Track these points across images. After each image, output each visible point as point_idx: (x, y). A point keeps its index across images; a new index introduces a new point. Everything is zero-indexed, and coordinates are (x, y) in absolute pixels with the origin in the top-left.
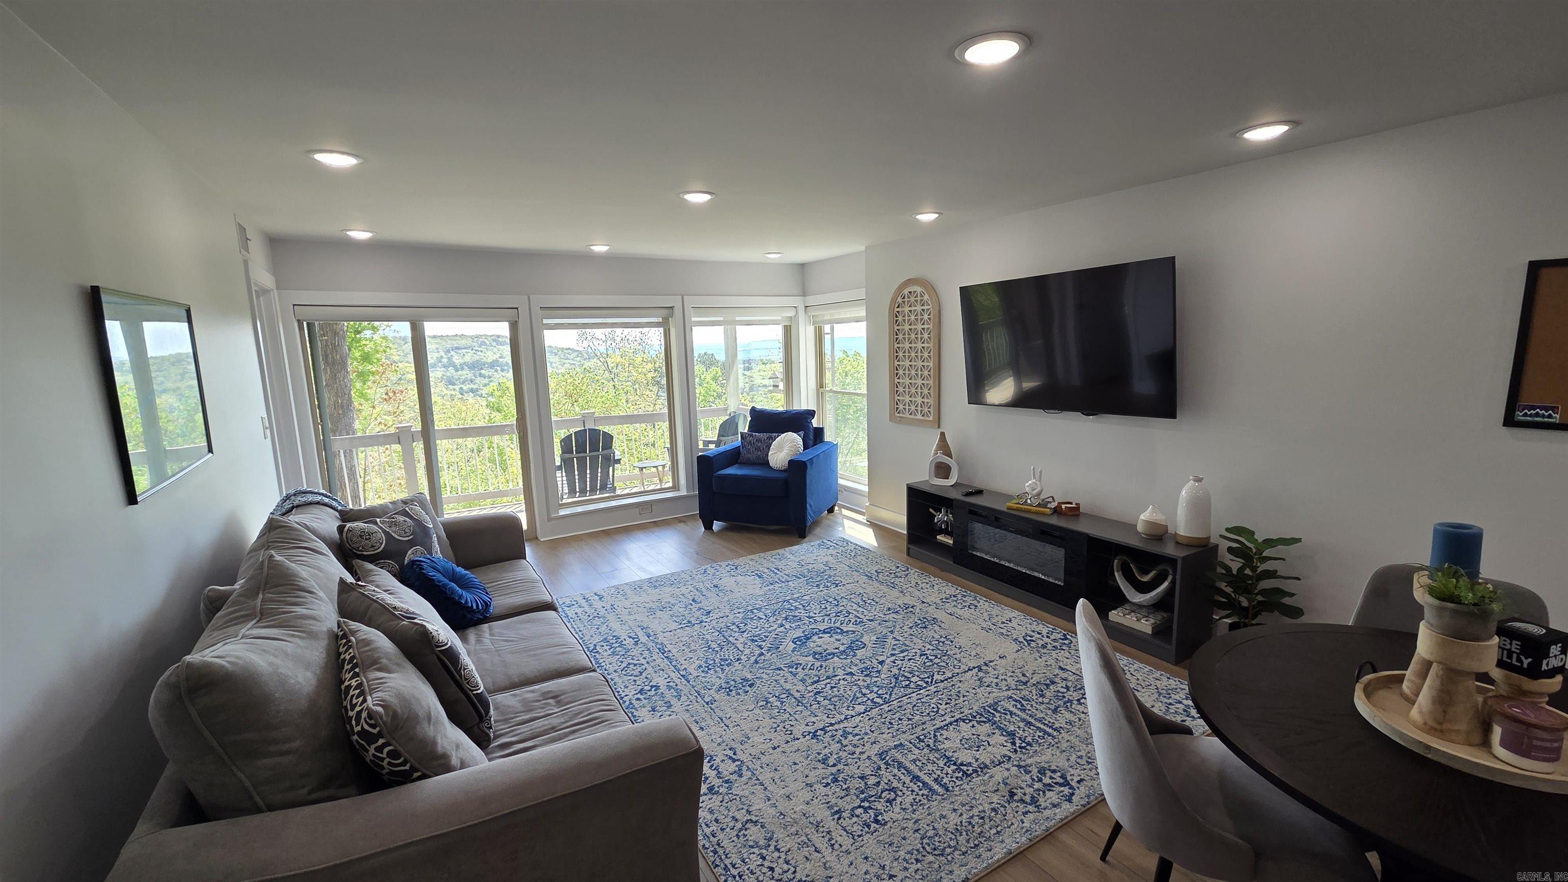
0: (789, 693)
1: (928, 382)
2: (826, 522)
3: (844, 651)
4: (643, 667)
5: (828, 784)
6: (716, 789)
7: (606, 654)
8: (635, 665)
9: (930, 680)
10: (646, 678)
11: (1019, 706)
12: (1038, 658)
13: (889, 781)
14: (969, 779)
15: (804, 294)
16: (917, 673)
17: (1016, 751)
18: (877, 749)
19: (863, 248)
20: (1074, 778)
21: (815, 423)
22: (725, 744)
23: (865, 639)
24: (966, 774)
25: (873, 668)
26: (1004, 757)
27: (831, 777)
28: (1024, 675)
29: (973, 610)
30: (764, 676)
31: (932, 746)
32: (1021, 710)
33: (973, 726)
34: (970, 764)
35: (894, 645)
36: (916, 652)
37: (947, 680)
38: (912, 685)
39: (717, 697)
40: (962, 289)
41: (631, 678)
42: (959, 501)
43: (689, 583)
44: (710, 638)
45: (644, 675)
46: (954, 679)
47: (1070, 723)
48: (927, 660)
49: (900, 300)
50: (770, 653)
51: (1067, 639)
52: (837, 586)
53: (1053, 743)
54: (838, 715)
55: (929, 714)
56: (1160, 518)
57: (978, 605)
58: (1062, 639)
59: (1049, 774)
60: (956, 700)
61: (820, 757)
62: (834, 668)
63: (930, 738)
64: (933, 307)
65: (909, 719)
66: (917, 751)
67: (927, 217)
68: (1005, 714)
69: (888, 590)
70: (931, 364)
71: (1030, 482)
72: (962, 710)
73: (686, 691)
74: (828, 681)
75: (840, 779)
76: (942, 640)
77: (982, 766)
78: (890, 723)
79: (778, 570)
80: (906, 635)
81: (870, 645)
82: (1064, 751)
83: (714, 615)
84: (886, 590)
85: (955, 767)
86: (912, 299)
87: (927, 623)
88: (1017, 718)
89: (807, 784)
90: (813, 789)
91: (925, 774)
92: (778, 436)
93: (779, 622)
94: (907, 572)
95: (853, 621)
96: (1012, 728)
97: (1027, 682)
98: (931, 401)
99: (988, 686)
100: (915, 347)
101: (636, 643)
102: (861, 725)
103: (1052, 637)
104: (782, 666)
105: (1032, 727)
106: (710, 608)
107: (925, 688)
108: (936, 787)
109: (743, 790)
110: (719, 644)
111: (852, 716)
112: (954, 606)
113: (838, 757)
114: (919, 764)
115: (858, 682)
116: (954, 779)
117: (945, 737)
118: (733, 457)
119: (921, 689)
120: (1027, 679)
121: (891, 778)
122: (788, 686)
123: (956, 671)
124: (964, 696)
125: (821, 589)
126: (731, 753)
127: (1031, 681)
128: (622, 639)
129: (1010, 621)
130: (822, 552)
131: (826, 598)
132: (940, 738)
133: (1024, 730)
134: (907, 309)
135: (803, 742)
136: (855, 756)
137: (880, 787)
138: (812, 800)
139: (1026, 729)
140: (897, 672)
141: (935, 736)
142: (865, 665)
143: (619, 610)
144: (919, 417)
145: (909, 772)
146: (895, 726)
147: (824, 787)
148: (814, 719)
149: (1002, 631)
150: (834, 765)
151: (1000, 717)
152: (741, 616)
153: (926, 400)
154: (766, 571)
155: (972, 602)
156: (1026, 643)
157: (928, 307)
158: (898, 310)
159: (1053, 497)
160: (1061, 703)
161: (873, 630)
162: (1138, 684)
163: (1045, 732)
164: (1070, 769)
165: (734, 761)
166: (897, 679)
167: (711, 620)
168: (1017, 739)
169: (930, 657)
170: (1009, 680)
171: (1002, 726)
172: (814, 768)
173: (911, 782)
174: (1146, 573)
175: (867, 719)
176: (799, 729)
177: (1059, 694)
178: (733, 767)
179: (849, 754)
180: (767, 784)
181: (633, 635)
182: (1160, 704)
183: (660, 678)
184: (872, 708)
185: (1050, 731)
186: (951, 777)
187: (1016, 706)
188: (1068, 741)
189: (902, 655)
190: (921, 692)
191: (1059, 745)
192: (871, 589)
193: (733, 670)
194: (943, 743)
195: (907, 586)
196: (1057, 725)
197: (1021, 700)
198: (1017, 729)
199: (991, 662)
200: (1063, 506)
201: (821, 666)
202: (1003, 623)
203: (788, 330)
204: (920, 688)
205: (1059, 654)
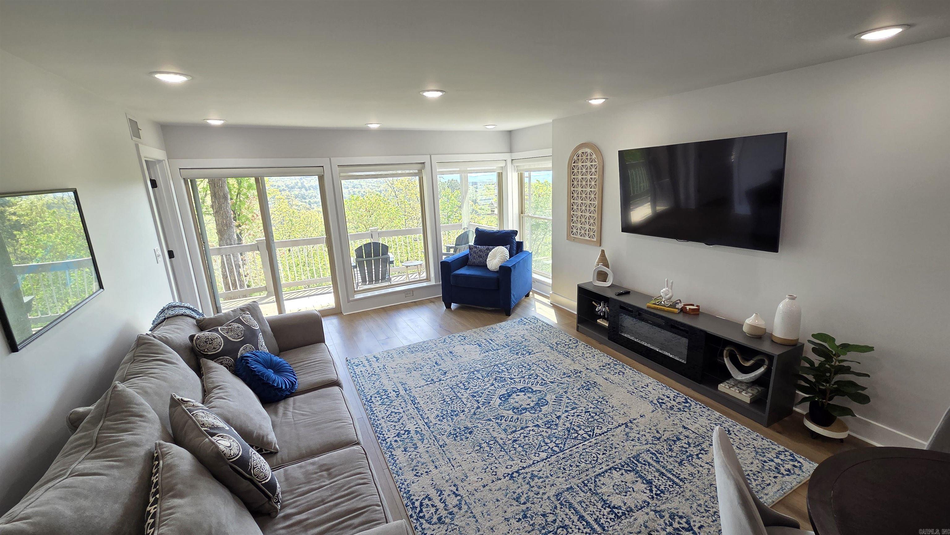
0: (496, 441)
1: (593, 215)
2: (524, 303)
3: (533, 407)
4: (401, 415)
5: (520, 519)
6: (443, 519)
7: (377, 404)
8: (396, 413)
9: (591, 434)
10: (402, 424)
11: (655, 458)
12: (668, 418)
13: (563, 519)
14: (619, 520)
15: (511, 151)
16: (583, 427)
17: (653, 498)
18: (554, 491)
19: (551, 121)
20: (696, 524)
21: (517, 239)
22: (451, 481)
23: (548, 398)
24: (618, 516)
25: (553, 421)
26: (645, 502)
27: (522, 514)
28: (658, 432)
29: (621, 376)
30: (479, 425)
31: (593, 489)
32: (656, 461)
33: (622, 474)
34: (619, 508)
35: (568, 403)
36: (582, 410)
37: (603, 434)
38: (579, 437)
39: (448, 442)
40: (621, 153)
41: (392, 423)
42: (613, 299)
43: (434, 350)
44: (445, 394)
45: (401, 421)
46: (608, 433)
47: (691, 474)
48: (589, 417)
49: (575, 158)
50: (484, 407)
51: (687, 402)
52: (530, 354)
53: (680, 492)
54: (528, 461)
55: (591, 462)
56: (760, 323)
57: (625, 372)
58: (684, 403)
59: (677, 519)
60: (610, 451)
61: (515, 496)
62: (526, 420)
63: (592, 483)
64: (598, 163)
65: (577, 466)
66: (582, 494)
67: (597, 102)
68: (645, 464)
69: (564, 358)
70: (596, 203)
71: (664, 289)
72: (614, 460)
73: (427, 436)
74: (522, 431)
75: (528, 515)
76: (600, 400)
77: (629, 509)
78: (563, 468)
79: (492, 340)
80: (575, 395)
81: (551, 403)
82: (688, 499)
83: (449, 375)
84: (562, 358)
85: (610, 510)
86: (584, 157)
87: (590, 386)
88: (653, 468)
89: (505, 519)
90: (509, 523)
91: (588, 514)
92: (493, 248)
93: (490, 382)
94: (576, 344)
95: (540, 382)
96: (649, 477)
97: (660, 438)
98: (595, 228)
99: (632, 440)
100: (585, 191)
101: (397, 396)
102: (544, 469)
103: (677, 401)
104: (492, 418)
105: (664, 477)
106: (446, 369)
107: (588, 440)
108: (596, 526)
109: (461, 521)
110: (450, 398)
111: (538, 462)
112: (609, 373)
113: (527, 497)
114: (584, 505)
115: (542, 433)
116: (609, 520)
117: (602, 483)
118: (464, 261)
119: (585, 441)
120: (660, 436)
121: (564, 516)
122: (495, 434)
123: (610, 426)
124: (615, 448)
125: (519, 356)
126: (454, 489)
127: (663, 437)
128: (389, 392)
129: (647, 386)
130: (521, 327)
131: (522, 363)
132: (599, 483)
133: (658, 480)
134: (580, 164)
135: (505, 482)
136: (539, 496)
137: (556, 524)
138: (509, 533)
139: (660, 478)
140: (569, 426)
141: (595, 481)
142: (548, 419)
143: (388, 369)
144: (587, 238)
145: (577, 512)
146: (568, 472)
147: (517, 521)
148: (511, 463)
149: (642, 394)
150: (524, 503)
151: (641, 466)
152: (466, 376)
153: (592, 227)
154: (484, 341)
155: (621, 370)
156: (659, 405)
157: (595, 163)
158: (574, 164)
159: (680, 300)
160: (684, 457)
161: (553, 391)
162: (740, 443)
163: (674, 482)
164: (693, 516)
165: (457, 495)
166: (569, 431)
167: (447, 379)
168: (654, 486)
169: (592, 415)
170: (648, 435)
171: (643, 475)
172: (511, 505)
173: (578, 520)
174: (748, 360)
175: (548, 464)
176: (502, 471)
177: (684, 449)
178: (455, 501)
179: (535, 494)
180: (478, 516)
181: (396, 389)
182: (757, 461)
183: (411, 425)
184: (551, 456)
185: (677, 480)
186: (607, 518)
187: (653, 458)
188: (690, 490)
189: (572, 412)
190: (586, 443)
191: (684, 494)
192: (552, 356)
193: (459, 419)
194: (601, 488)
195: (577, 355)
196: (682, 476)
197: (656, 453)
198: (653, 478)
199: (634, 420)
200: (688, 307)
201: (518, 419)
202: (643, 387)
203: (500, 175)
204: (585, 439)
205: (682, 415)
